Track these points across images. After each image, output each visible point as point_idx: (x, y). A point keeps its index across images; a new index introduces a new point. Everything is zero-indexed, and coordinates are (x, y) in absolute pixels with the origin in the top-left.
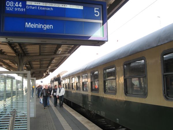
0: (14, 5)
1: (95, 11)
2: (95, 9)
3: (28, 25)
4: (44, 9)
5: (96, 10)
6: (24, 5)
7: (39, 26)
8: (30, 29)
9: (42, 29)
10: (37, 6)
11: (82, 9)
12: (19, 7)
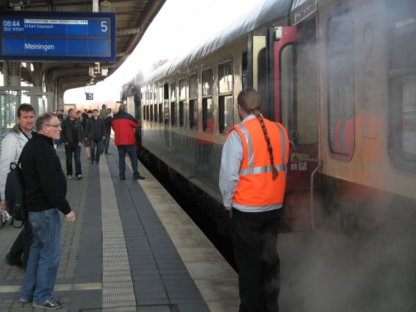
0: (12, 24)
1: (102, 26)
2: (102, 22)
3: (28, 46)
4: (44, 27)
5: (104, 24)
6: (22, 25)
7: (40, 47)
8: (30, 50)
9: (42, 50)
10: (36, 24)
11: (87, 23)
12: (17, 27)
